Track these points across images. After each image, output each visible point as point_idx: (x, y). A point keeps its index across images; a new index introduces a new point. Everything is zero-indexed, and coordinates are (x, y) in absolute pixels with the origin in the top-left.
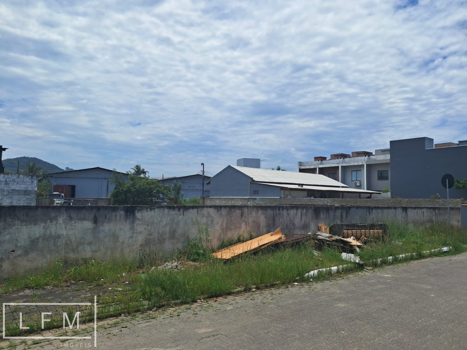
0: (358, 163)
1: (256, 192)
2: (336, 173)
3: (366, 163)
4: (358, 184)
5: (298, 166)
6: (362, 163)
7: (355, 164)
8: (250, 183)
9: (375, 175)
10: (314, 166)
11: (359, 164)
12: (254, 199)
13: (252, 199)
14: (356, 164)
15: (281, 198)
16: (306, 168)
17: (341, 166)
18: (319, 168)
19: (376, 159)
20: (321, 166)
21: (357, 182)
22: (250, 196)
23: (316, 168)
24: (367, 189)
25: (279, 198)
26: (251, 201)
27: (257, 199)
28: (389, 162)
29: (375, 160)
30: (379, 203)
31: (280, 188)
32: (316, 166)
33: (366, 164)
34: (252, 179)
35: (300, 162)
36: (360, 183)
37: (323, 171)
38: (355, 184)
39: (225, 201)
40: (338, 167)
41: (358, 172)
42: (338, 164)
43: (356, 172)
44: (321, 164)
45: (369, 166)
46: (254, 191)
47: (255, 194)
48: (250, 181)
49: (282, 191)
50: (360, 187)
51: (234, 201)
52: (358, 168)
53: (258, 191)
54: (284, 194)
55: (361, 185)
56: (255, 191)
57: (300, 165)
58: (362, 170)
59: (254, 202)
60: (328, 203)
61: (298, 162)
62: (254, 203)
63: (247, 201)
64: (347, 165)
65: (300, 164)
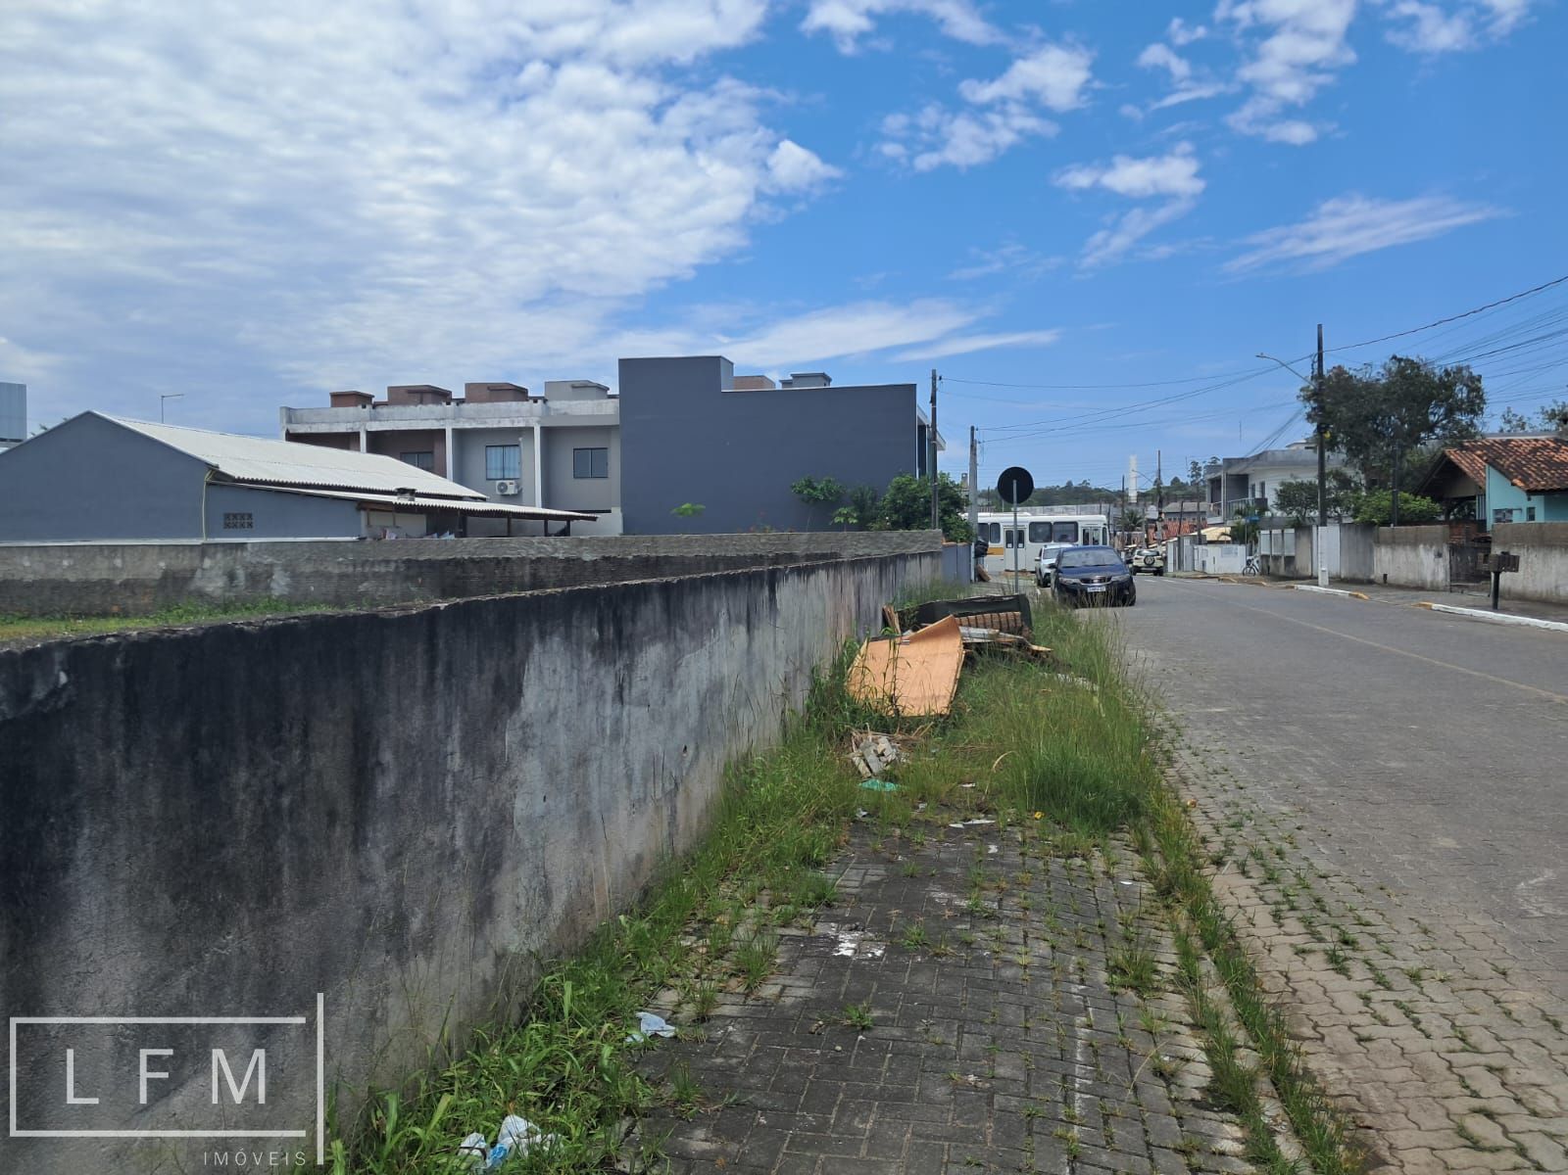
0: (513, 422)
1: (237, 521)
2: (432, 453)
3: (539, 422)
4: (511, 490)
5: (282, 421)
6: (527, 422)
7: (502, 425)
8: (209, 484)
9: (566, 460)
10: (350, 425)
11: (516, 425)
12: (231, 549)
13: (220, 549)
14: (506, 424)
15: (362, 539)
16: (314, 431)
17: (454, 430)
18: (368, 433)
19: (569, 411)
20: (375, 427)
21: (507, 482)
22: (208, 535)
23: (357, 435)
24: (543, 507)
25: (354, 538)
26: (219, 556)
27: (249, 547)
28: (616, 421)
29: (565, 414)
30: (727, 545)
31: (356, 504)
32: (356, 427)
33: (542, 428)
34: (214, 470)
35: (289, 409)
36: (518, 486)
37: (379, 443)
38: (501, 491)
39: (70, 557)
40: (443, 431)
41: (507, 449)
42: (442, 422)
43: (500, 450)
44: (371, 420)
45: (546, 432)
46: (227, 516)
47: (235, 526)
48: (207, 477)
49: (363, 514)
50: (515, 498)
51: (123, 558)
52: (511, 437)
53: (250, 516)
54: (368, 524)
55: (520, 492)
56: (235, 516)
57: (290, 421)
58: (522, 445)
59: (235, 560)
60: (556, 551)
61: (282, 408)
62: (231, 563)
63: (196, 554)
64: (474, 425)
65: (290, 414)
